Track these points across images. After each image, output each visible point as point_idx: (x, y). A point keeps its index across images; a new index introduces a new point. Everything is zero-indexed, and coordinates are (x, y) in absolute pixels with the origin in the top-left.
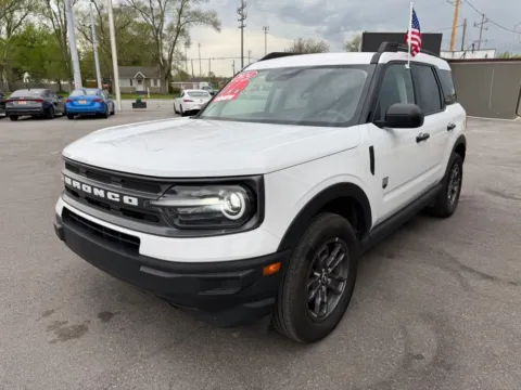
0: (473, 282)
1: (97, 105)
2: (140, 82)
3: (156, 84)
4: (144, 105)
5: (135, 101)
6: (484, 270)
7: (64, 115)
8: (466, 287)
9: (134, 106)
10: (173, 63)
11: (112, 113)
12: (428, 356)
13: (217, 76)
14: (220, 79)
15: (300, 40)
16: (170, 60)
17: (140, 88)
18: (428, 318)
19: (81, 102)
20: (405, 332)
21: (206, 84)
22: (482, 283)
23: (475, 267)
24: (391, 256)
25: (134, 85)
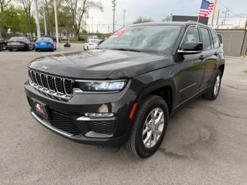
0: (222, 117)
1: (49, 45)
2: (64, 34)
3: (72, 36)
4: (69, 46)
5: (65, 44)
6: (226, 113)
7: (33, 49)
8: (220, 118)
9: (65, 46)
10: (81, 26)
11: (55, 49)
12: (207, 137)
13: (100, 33)
14: (102, 34)
15: (140, 17)
16: (79, 25)
17: (65, 38)
18: (206, 127)
19: (42, 44)
20: (198, 131)
21: (96, 37)
22: (226, 117)
23: (223, 112)
24: (191, 108)
25: (62, 36)
